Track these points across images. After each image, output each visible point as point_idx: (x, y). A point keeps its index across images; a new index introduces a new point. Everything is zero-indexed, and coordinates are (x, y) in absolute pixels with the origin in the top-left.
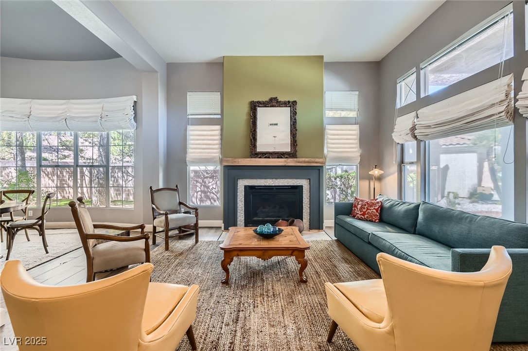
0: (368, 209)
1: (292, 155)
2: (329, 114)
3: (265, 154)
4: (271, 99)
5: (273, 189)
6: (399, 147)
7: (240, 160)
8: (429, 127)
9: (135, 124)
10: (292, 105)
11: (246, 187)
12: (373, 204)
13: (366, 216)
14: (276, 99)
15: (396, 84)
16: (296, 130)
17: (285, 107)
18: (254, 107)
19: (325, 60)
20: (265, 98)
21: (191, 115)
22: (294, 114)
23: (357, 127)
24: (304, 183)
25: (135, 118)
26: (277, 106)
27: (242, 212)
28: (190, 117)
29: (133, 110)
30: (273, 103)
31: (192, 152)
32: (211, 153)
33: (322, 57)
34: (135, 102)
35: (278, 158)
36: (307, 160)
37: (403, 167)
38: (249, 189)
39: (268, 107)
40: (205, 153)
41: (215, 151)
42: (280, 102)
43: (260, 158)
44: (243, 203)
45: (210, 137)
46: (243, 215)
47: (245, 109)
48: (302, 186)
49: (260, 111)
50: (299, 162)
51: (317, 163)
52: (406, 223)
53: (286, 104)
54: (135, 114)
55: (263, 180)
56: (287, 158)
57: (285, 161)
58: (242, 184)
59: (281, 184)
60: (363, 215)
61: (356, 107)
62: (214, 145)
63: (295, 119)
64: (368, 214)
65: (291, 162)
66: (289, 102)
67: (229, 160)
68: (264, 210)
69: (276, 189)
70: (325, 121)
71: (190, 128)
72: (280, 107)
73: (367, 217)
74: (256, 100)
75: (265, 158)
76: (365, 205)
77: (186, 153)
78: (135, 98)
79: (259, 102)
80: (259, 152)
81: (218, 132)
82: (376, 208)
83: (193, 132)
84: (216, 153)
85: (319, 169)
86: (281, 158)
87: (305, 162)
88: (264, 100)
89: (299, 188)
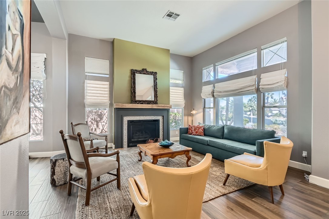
0: (198, 130)
1: (155, 102)
2: (172, 81)
3: (141, 102)
4: (143, 70)
5: (141, 122)
6: (203, 100)
7: (126, 104)
8: (221, 92)
9: (45, 75)
10: (154, 74)
11: (128, 121)
12: (200, 127)
13: (198, 133)
14: (146, 69)
15: (202, 70)
16: (157, 89)
17: (151, 75)
18: (133, 73)
19: (171, 52)
20: (140, 69)
21: (88, 73)
22: (155, 79)
23: (182, 89)
24: (160, 118)
25: (45, 70)
26: (147, 74)
27: (126, 136)
28: (86, 74)
29: (44, 64)
31: (89, 99)
32: (103, 100)
33: (169, 50)
34: (46, 59)
35: (147, 104)
36: (163, 105)
37: (205, 110)
38: (130, 122)
39: (142, 74)
40: (99, 99)
42: (148, 71)
43: (138, 104)
44: (127, 131)
45: (102, 89)
46: (127, 138)
47: (128, 74)
48: (159, 120)
49: (138, 76)
50: (159, 107)
51: (168, 107)
52: (219, 134)
53: (151, 73)
54: (46, 67)
55: (139, 117)
56: (152, 104)
57: (152, 106)
58: (126, 119)
59: (148, 119)
60: (197, 132)
61: (182, 79)
62: (105, 94)
63: (156, 82)
64: (199, 132)
65: (154, 106)
66: (153, 72)
67: (119, 105)
68: (136, 134)
69: (143, 122)
70: (170, 85)
71: (87, 81)
72: (148, 74)
73: (198, 134)
74: (134, 68)
75: (141, 104)
76: (197, 128)
77: (84, 99)
78: (45, 56)
79: (136, 71)
80: (137, 100)
81: (108, 86)
82: (202, 129)
83: (90, 84)
84: (106, 100)
85: (168, 110)
86: (150, 104)
87: (162, 107)
88: (139, 69)
89: (158, 121)
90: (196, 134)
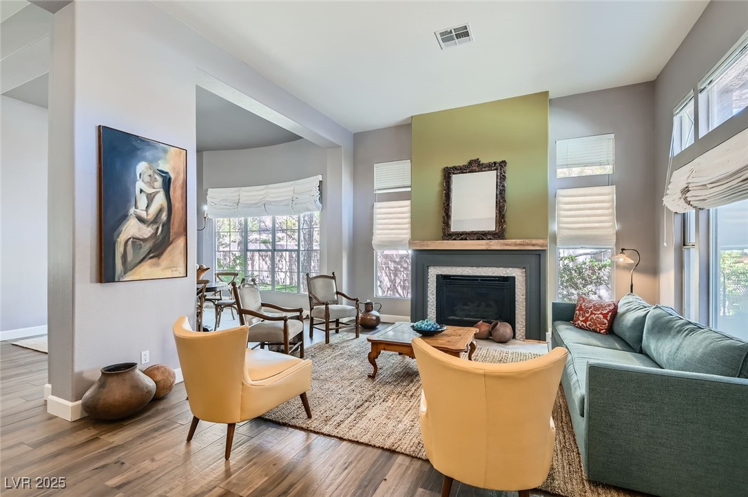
0: (592, 313)
1: (499, 235)
2: (562, 173)
3: (461, 235)
4: (471, 163)
5: (477, 280)
7: (429, 243)
9: (320, 205)
10: (499, 167)
11: (438, 276)
12: (602, 307)
13: (588, 323)
14: (477, 161)
15: (672, 116)
16: (505, 201)
17: (489, 170)
18: (448, 174)
19: (551, 96)
20: (462, 162)
21: (379, 190)
22: (502, 179)
24: (518, 274)
25: (321, 199)
26: (478, 171)
27: (433, 308)
28: (377, 192)
29: (319, 190)
30: (474, 166)
31: (379, 235)
32: (400, 234)
33: (546, 93)
34: (321, 182)
35: (477, 239)
36: (518, 241)
37: (685, 252)
38: (442, 279)
39: (466, 173)
40: (393, 234)
41: (405, 231)
42: (482, 164)
43: (454, 239)
44: (435, 296)
45: (399, 215)
46: (435, 311)
47: (438, 177)
48: (514, 278)
49: (456, 179)
50: (507, 245)
51: (534, 245)
53: (490, 167)
54: (321, 194)
55: (460, 268)
56: (490, 239)
57: (488, 244)
58: (433, 272)
59: (483, 274)
60: (585, 321)
61: (612, 158)
62: (403, 224)
63: (503, 186)
64: (591, 320)
65: (495, 245)
66: (495, 163)
67: (416, 243)
68: (465, 307)
69: (482, 280)
70: (551, 185)
71: (377, 205)
72: (482, 171)
73: (590, 325)
74: (450, 165)
75: (461, 240)
76: (591, 308)
77: (372, 234)
78: (320, 178)
79: (455, 168)
80: (453, 232)
81: (408, 209)
82: (605, 312)
83: (381, 209)
84: (406, 234)
85: (539, 255)
86: (483, 239)
87: (516, 245)
88: (461, 164)
89: (510, 280)
90: (584, 324)
